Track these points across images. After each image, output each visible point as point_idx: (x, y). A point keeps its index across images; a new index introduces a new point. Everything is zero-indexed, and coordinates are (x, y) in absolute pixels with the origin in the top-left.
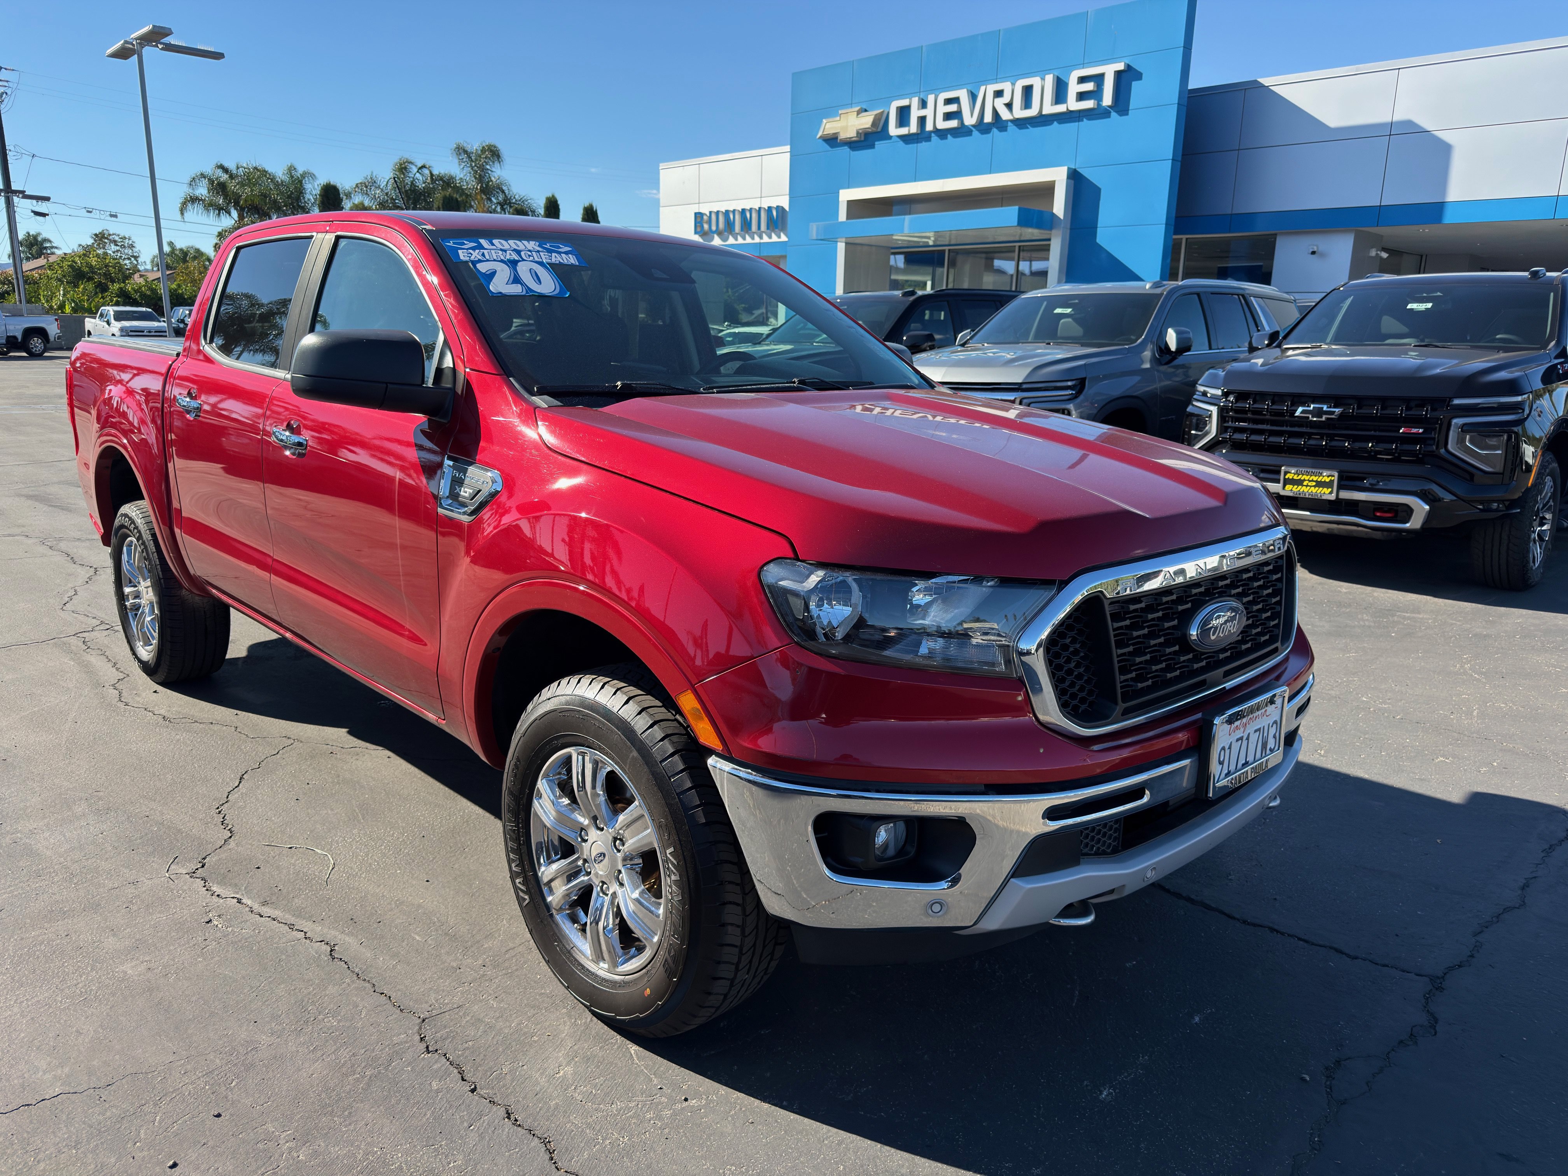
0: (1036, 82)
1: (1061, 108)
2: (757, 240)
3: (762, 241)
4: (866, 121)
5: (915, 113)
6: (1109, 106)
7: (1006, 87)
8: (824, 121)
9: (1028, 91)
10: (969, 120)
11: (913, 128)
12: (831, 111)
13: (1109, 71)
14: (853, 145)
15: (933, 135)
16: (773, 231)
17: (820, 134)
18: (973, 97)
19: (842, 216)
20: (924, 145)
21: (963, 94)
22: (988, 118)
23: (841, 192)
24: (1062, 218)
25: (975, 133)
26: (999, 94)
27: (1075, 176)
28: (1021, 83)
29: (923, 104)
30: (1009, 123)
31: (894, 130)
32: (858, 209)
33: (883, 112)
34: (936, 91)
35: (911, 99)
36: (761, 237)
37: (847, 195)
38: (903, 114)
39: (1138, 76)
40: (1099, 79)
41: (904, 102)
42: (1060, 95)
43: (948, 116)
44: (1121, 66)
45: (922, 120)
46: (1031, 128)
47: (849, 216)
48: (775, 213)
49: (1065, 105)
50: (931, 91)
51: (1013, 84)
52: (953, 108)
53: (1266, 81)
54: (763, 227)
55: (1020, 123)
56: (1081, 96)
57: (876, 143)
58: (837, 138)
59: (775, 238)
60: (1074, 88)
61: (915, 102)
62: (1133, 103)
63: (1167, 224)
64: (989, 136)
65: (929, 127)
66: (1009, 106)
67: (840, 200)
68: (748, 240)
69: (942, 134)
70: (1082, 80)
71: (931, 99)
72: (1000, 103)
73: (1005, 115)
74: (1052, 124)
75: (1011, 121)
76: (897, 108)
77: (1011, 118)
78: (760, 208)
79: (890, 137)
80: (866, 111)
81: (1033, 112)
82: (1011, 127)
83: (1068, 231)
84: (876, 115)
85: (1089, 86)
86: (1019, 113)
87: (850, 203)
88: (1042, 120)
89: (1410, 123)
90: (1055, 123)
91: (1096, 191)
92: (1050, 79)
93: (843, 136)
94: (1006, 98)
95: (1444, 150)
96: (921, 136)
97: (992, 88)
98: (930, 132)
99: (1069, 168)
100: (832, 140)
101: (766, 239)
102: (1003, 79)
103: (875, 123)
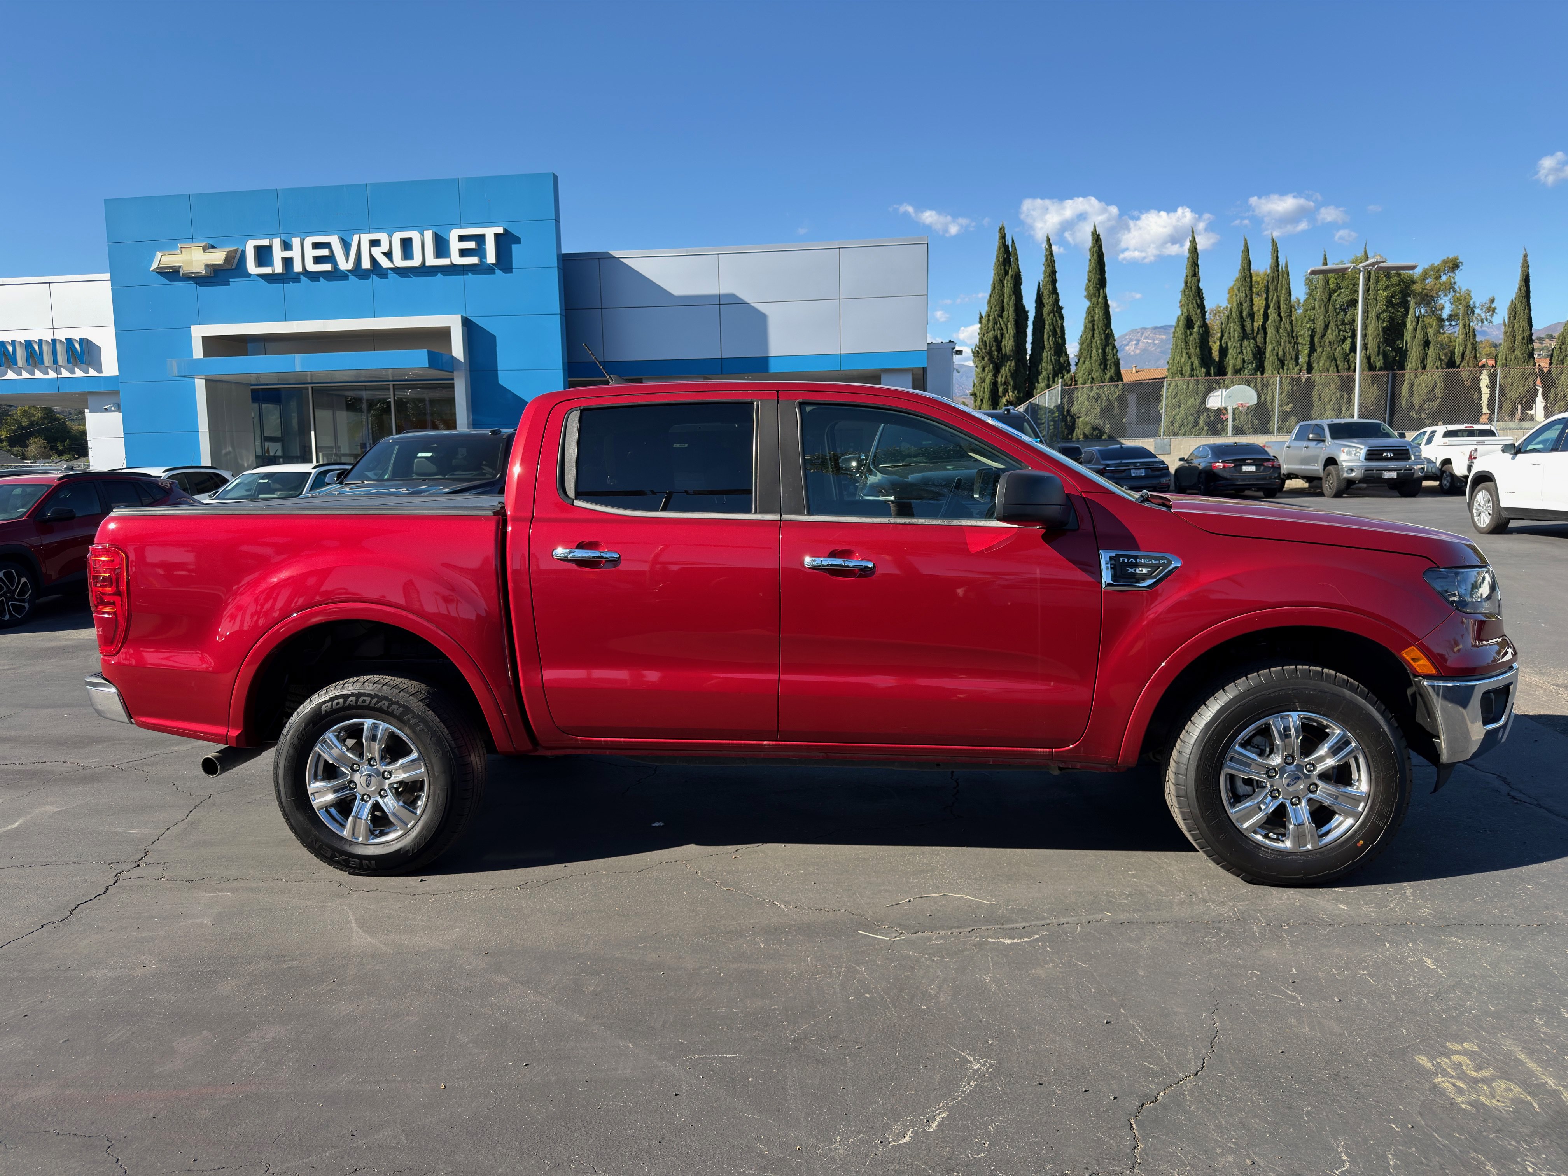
0: (415, 236)
1: (444, 262)
2: (52, 374)
3: (59, 376)
4: (217, 257)
5: (278, 254)
6: (493, 264)
7: (383, 237)
8: (159, 254)
9: (406, 244)
10: (345, 265)
11: (278, 268)
12: (169, 243)
13: (490, 233)
14: (198, 280)
15: (301, 276)
16: (76, 365)
17: (154, 266)
18: (346, 245)
19: (198, 352)
20: (291, 286)
21: (335, 241)
22: (366, 264)
23: (194, 328)
24: (463, 361)
25: (352, 278)
26: (375, 243)
27: (467, 323)
28: (397, 236)
29: (287, 246)
30: (390, 272)
31: (252, 267)
32: (213, 345)
33: (236, 250)
34: (303, 235)
35: (271, 240)
36: (58, 372)
37: (199, 332)
38: (263, 255)
39: (517, 240)
40: (480, 239)
41: (265, 242)
42: (441, 247)
43: (317, 260)
44: (500, 230)
45: (288, 262)
46: (414, 278)
47: (206, 354)
48: (78, 346)
49: (449, 259)
50: (296, 234)
51: (391, 236)
52: (325, 252)
53: (617, 254)
54: (61, 360)
55: (402, 272)
56: (463, 253)
57: (231, 280)
58: (179, 272)
59: (79, 373)
60: (455, 246)
61: (277, 244)
62: (516, 262)
63: (563, 369)
64: (369, 281)
65: (298, 268)
66: (388, 255)
67: (193, 335)
68: (38, 374)
69: (314, 276)
70: (462, 238)
71: (296, 242)
72: (377, 252)
73: (385, 263)
74: (436, 275)
75: (391, 269)
76: (254, 247)
77: (391, 266)
78: (54, 340)
79: (249, 275)
80: (213, 247)
81: (416, 262)
82: (391, 274)
83: (469, 373)
84: (228, 252)
85: (471, 245)
86: (399, 261)
87: (206, 340)
88: (424, 270)
89: (733, 296)
90: (439, 274)
91: (492, 339)
92: (429, 235)
93: (186, 269)
94: (385, 248)
95: (762, 318)
96: (288, 275)
97: (366, 238)
98: (299, 273)
99: (462, 316)
100: (172, 274)
101: (65, 374)
102: (378, 230)
103: (228, 259)
